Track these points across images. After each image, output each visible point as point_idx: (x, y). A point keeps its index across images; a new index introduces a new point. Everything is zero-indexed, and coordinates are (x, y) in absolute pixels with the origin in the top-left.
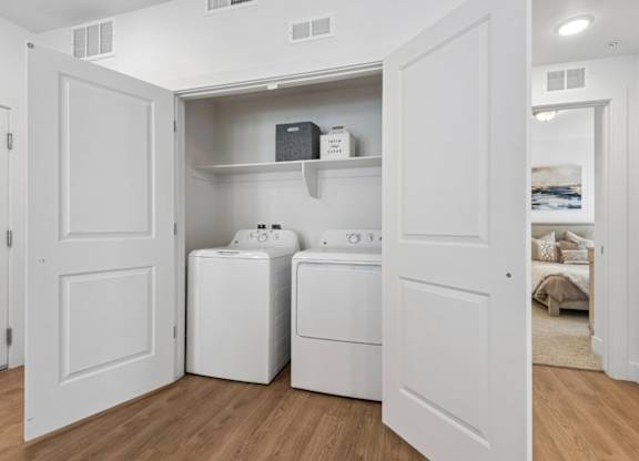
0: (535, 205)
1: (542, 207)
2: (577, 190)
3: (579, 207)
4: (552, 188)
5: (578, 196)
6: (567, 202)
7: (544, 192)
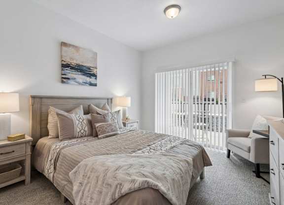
0: (64, 80)
1: (71, 82)
2: (94, 71)
3: (95, 85)
4: (79, 65)
5: (95, 76)
6: (88, 79)
7: (72, 68)
